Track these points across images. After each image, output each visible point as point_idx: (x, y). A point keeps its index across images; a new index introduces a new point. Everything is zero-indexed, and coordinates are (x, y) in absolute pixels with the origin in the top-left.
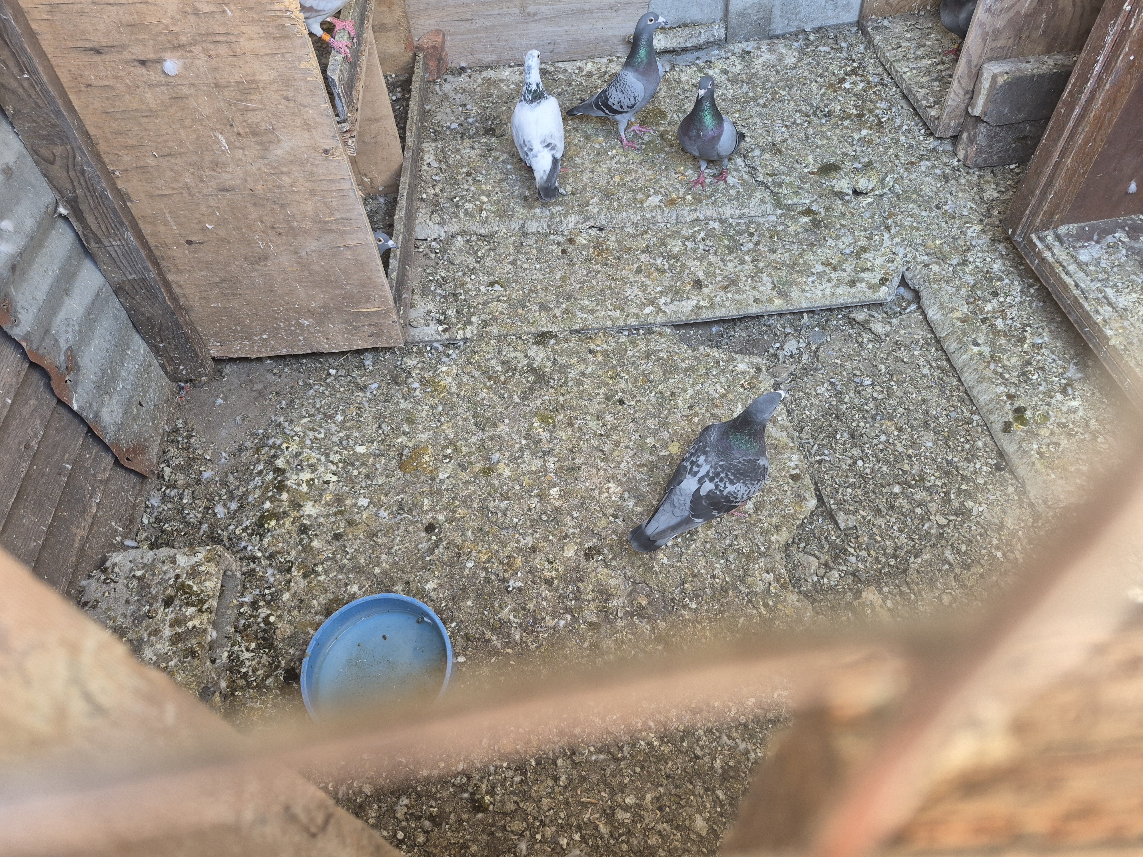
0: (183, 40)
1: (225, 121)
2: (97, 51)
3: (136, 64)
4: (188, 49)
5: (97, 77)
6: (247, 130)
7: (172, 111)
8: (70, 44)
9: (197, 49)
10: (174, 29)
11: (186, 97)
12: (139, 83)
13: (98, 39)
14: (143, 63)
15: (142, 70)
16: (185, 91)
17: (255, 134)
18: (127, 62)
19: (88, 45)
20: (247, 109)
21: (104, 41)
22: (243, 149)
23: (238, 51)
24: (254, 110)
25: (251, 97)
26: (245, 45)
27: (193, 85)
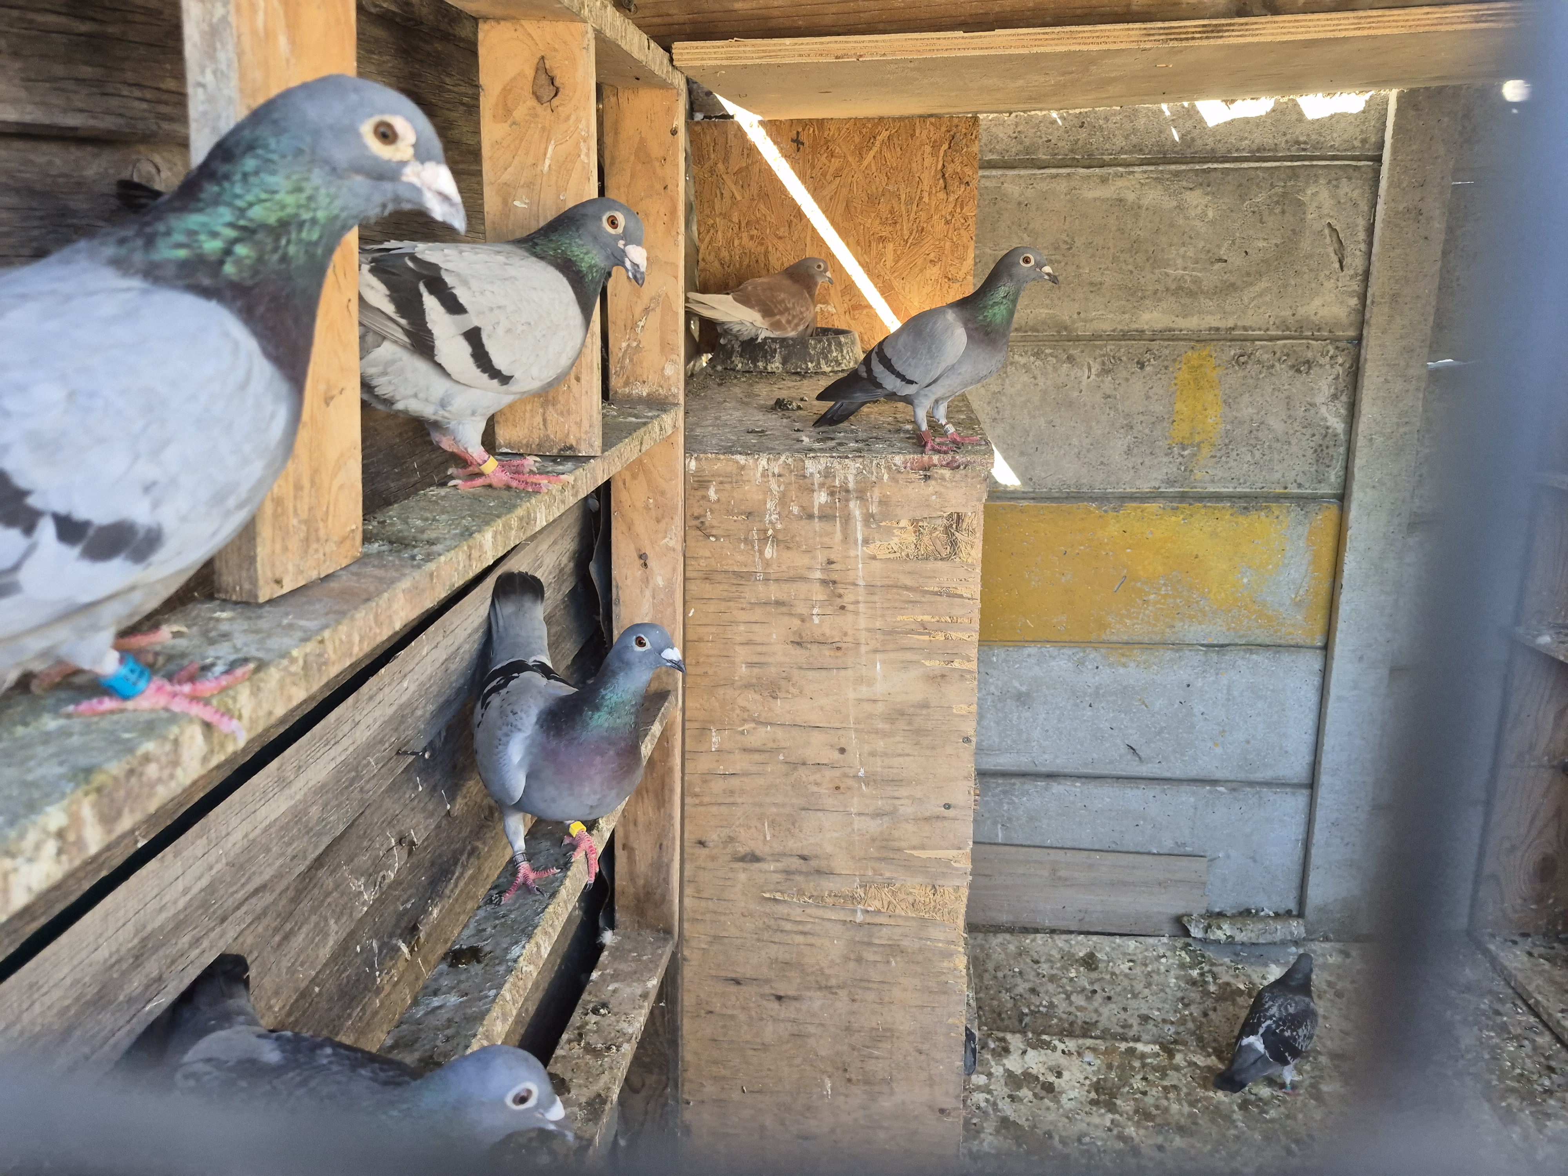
0: (833, 982)
1: (840, 1065)
2: (737, 982)
3: (772, 998)
4: (834, 990)
5: (724, 1006)
6: (860, 1077)
7: (786, 1047)
8: (713, 972)
9: (843, 993)
10: (827, 971)
11: (809, 1036)
12: (764, 1016)
13: (743, 970)
14: (779, 998)
15: (775, 1005)
16: (812, 1029)
17: (867, 1082)
18: (763, 996)
19: (733, 975)
20: (871, 1057)
21: (749, 973)
22: (847, 1096)
23: (887, 999)
24: (877, 1058)
25: (880, 1045)
26: (896, 993)
27: (822, 1025)
